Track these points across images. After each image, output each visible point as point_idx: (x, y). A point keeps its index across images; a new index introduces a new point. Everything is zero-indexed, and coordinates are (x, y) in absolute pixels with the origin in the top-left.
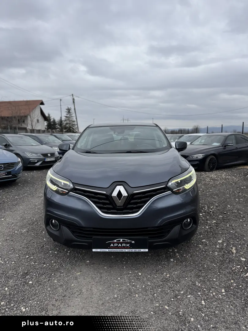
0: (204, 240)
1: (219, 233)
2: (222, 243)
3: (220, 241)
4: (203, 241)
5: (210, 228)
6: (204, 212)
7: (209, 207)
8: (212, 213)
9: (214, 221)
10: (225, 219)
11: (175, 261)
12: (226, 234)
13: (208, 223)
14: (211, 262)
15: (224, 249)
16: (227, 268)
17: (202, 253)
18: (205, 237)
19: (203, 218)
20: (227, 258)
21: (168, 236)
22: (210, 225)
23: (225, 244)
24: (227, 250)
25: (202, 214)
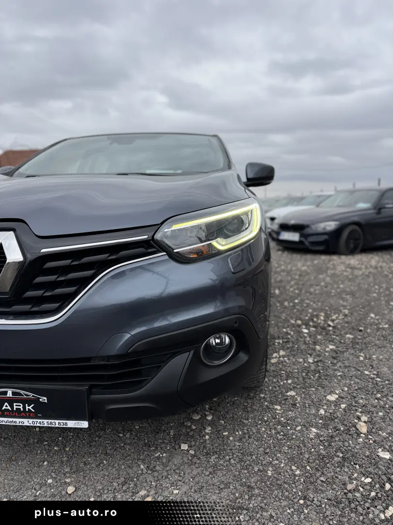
0: (292, 393)
1: (336, 376)
2: (337, 403)
3: (332, 398)
4: (288, 394)
5: (317, 362)
6: (314, 327)
7: (327, 317)
8: (331, 328)
9: (331, 347)
10: (358, 343)
11: (192, 452)
12: (353, 378)
13: (314, 350)
14: (291, 460)
15: (336, 420)
16: (330, 482)
17: (275, 429)
18: (298, 385)
19: (308, 339)
20: (339, 449)
21: (151, 385)
22: (319, 356)
23: (343, 406)
24: (345, 423)
25: (309, 330)
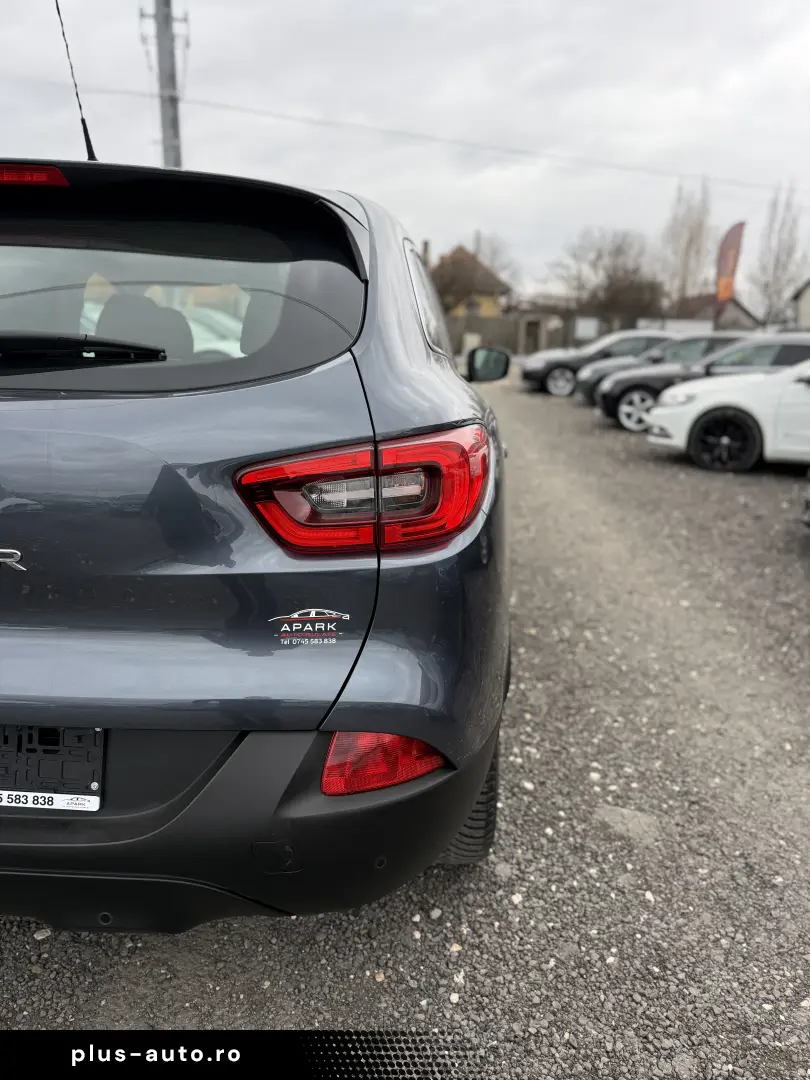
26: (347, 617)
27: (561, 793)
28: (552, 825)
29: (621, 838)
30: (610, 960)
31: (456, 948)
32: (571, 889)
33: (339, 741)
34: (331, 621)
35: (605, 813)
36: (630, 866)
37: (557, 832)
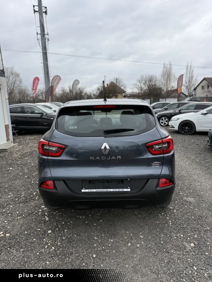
26: (160, 163)
27: (176, 196)
28: (177, 201)
29: (189, 202)
30: (193, 218)
31: (168, 218)
32: (183, 209)
33: (160, 180)
34: (158, 163)
35: (185, 198)
36: (192, 206)
37: (178, 202)
